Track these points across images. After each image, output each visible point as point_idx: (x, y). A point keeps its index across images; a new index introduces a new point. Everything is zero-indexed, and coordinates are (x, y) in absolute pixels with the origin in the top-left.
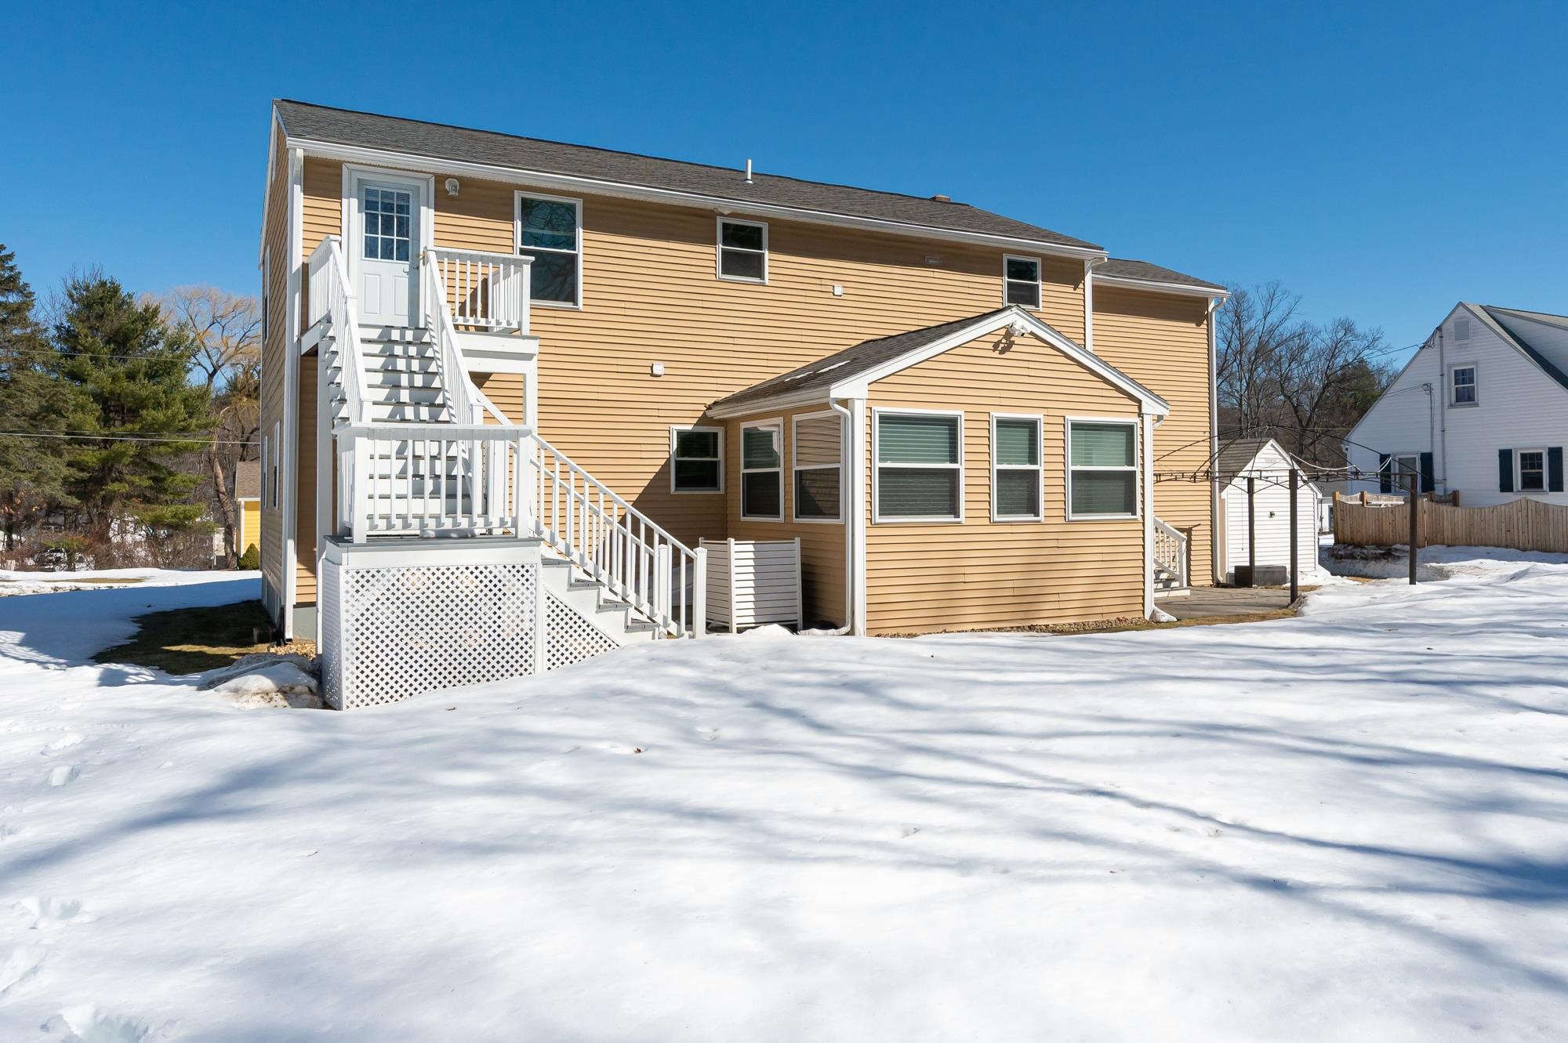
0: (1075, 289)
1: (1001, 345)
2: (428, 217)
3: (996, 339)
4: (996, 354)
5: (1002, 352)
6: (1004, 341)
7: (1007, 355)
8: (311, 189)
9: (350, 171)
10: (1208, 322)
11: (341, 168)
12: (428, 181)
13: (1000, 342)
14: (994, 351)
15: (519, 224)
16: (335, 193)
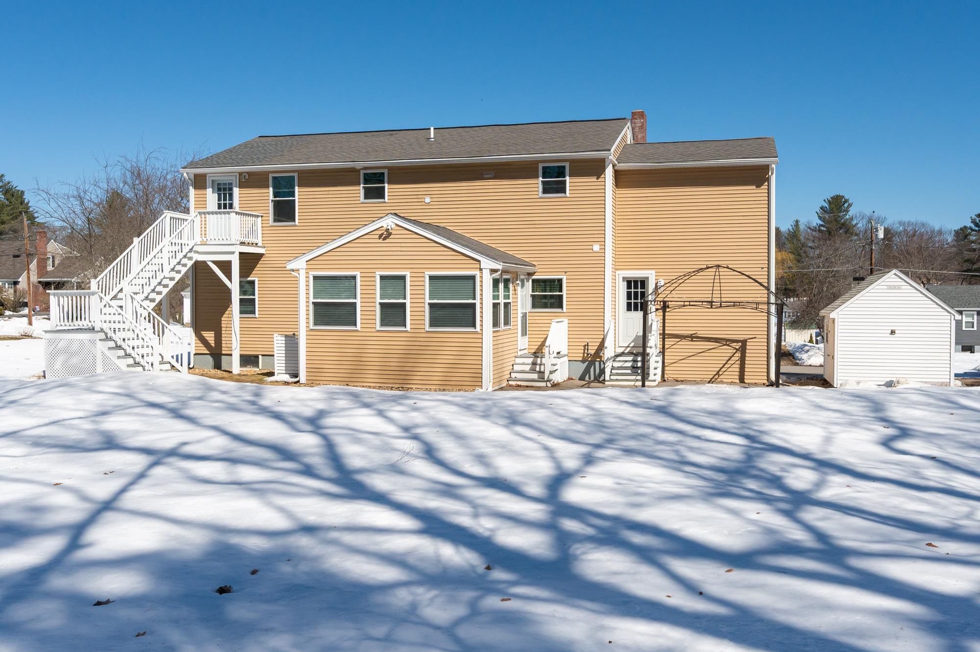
0: (597, 179)
1: (384, 236)
2: (236, 191)
3: (380, 232)
4: (381, 241)
5: (384, 239)
6: (385, 233)
7: (387, 241)
8: (196, 187)
9: (209, 177)
10: (768, 183)
11: (206, 176)
12: (236, 176)
13: (382, 234)
14: (379, 239)
15: (271, 189)
16: (204, 187)
